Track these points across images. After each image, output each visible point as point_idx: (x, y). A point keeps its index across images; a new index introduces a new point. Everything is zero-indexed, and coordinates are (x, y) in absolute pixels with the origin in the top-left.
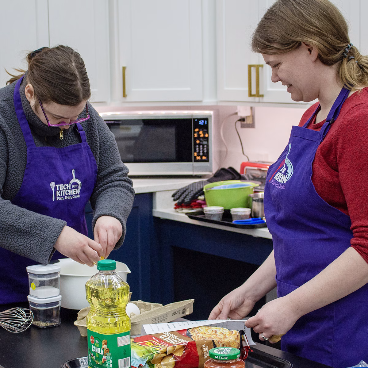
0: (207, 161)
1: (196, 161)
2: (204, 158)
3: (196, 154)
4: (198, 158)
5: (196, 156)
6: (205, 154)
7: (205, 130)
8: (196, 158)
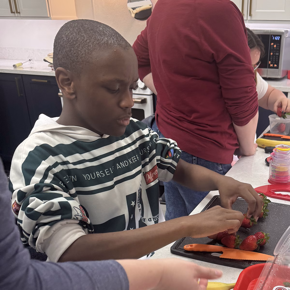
0: (277, 68)
1: (270, 67)
2: (275, 65)
3: (270, 62)
4: (271, 65)
5: (270, 64)
6: (277, 63)
7: (278, 44)
8: (270, 65)
